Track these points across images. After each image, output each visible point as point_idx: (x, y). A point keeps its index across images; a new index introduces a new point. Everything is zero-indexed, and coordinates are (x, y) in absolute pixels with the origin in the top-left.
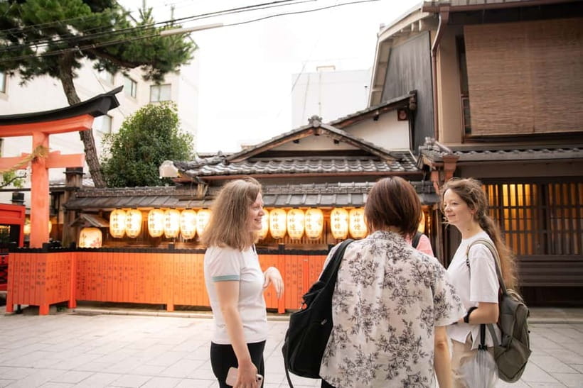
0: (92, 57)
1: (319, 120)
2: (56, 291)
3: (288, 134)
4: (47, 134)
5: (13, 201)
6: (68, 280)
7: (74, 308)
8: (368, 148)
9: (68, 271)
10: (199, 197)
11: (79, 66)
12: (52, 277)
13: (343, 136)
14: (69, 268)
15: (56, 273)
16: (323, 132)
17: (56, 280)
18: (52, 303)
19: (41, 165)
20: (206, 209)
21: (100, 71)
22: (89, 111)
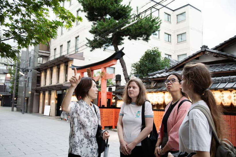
0: (126, 36)
1: (206, 47)
2: (107, 122)
3: (191, 56)
4: (105, 68)
5: (109, 91)
6: (112, 118)
7: (114, 129)
8: (231, 58)
9: (112, 115)
10: (152, 87)
11: (123, 39)
12: (105, 117)
13: (218, 53)
14: (112, 114)
15: (107, 116)
16: (207, 52)
17: (107, 118)
18: (105, 126)
19: (103, 79)
20: (150, 92)
21: (130, 40)
22: (114, 58)
